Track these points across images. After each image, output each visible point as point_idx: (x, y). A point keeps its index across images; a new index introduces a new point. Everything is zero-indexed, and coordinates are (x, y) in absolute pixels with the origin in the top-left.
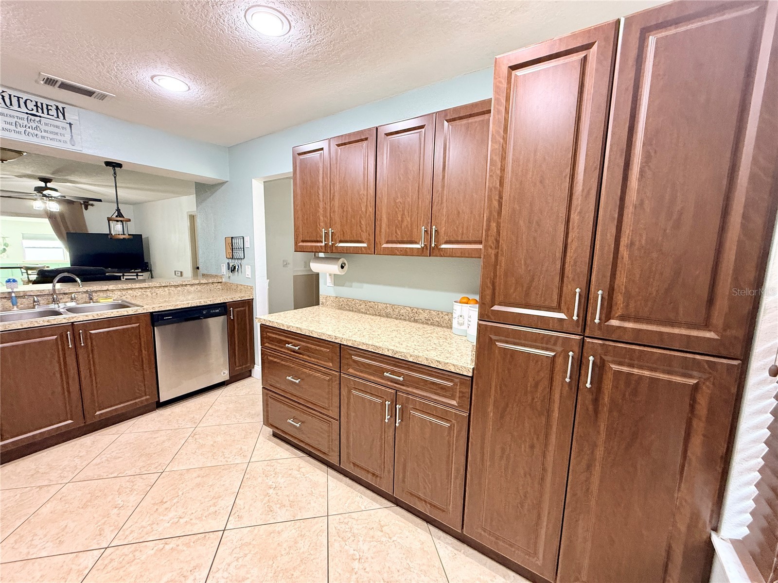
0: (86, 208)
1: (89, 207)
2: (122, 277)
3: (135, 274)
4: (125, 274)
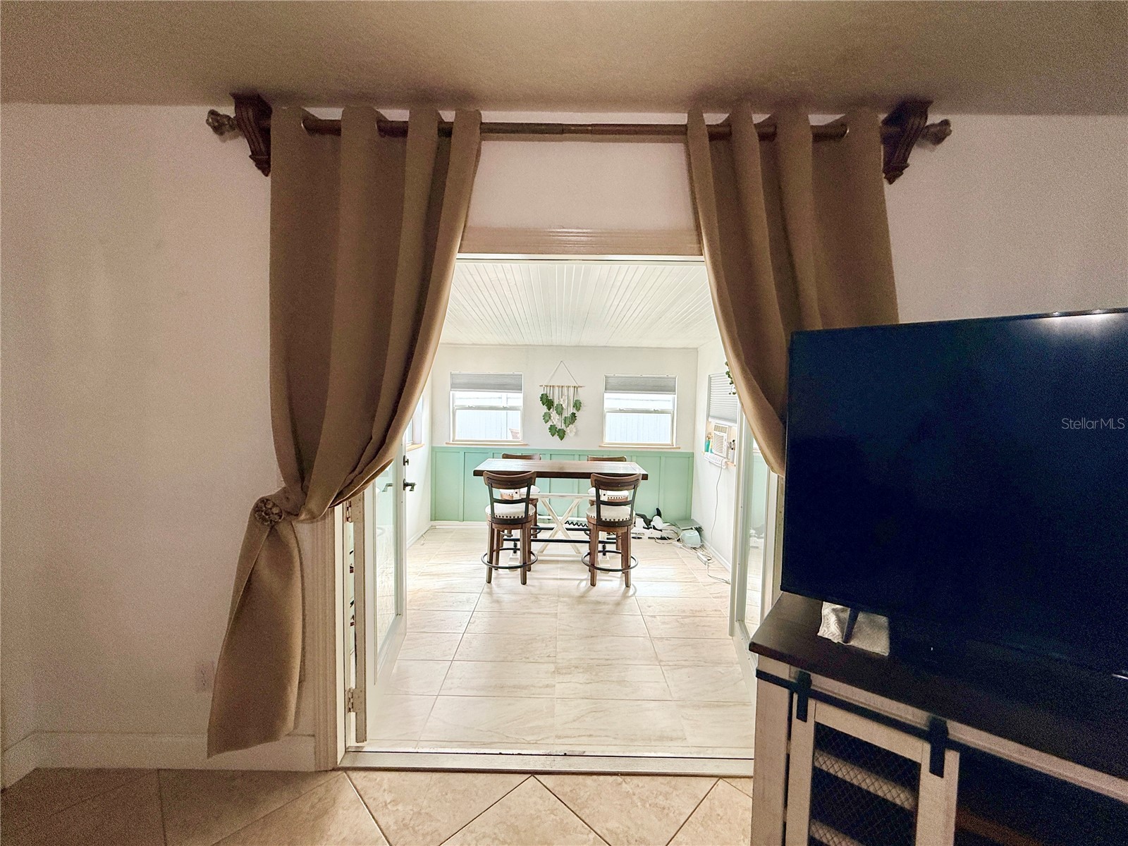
0: (894, 169)
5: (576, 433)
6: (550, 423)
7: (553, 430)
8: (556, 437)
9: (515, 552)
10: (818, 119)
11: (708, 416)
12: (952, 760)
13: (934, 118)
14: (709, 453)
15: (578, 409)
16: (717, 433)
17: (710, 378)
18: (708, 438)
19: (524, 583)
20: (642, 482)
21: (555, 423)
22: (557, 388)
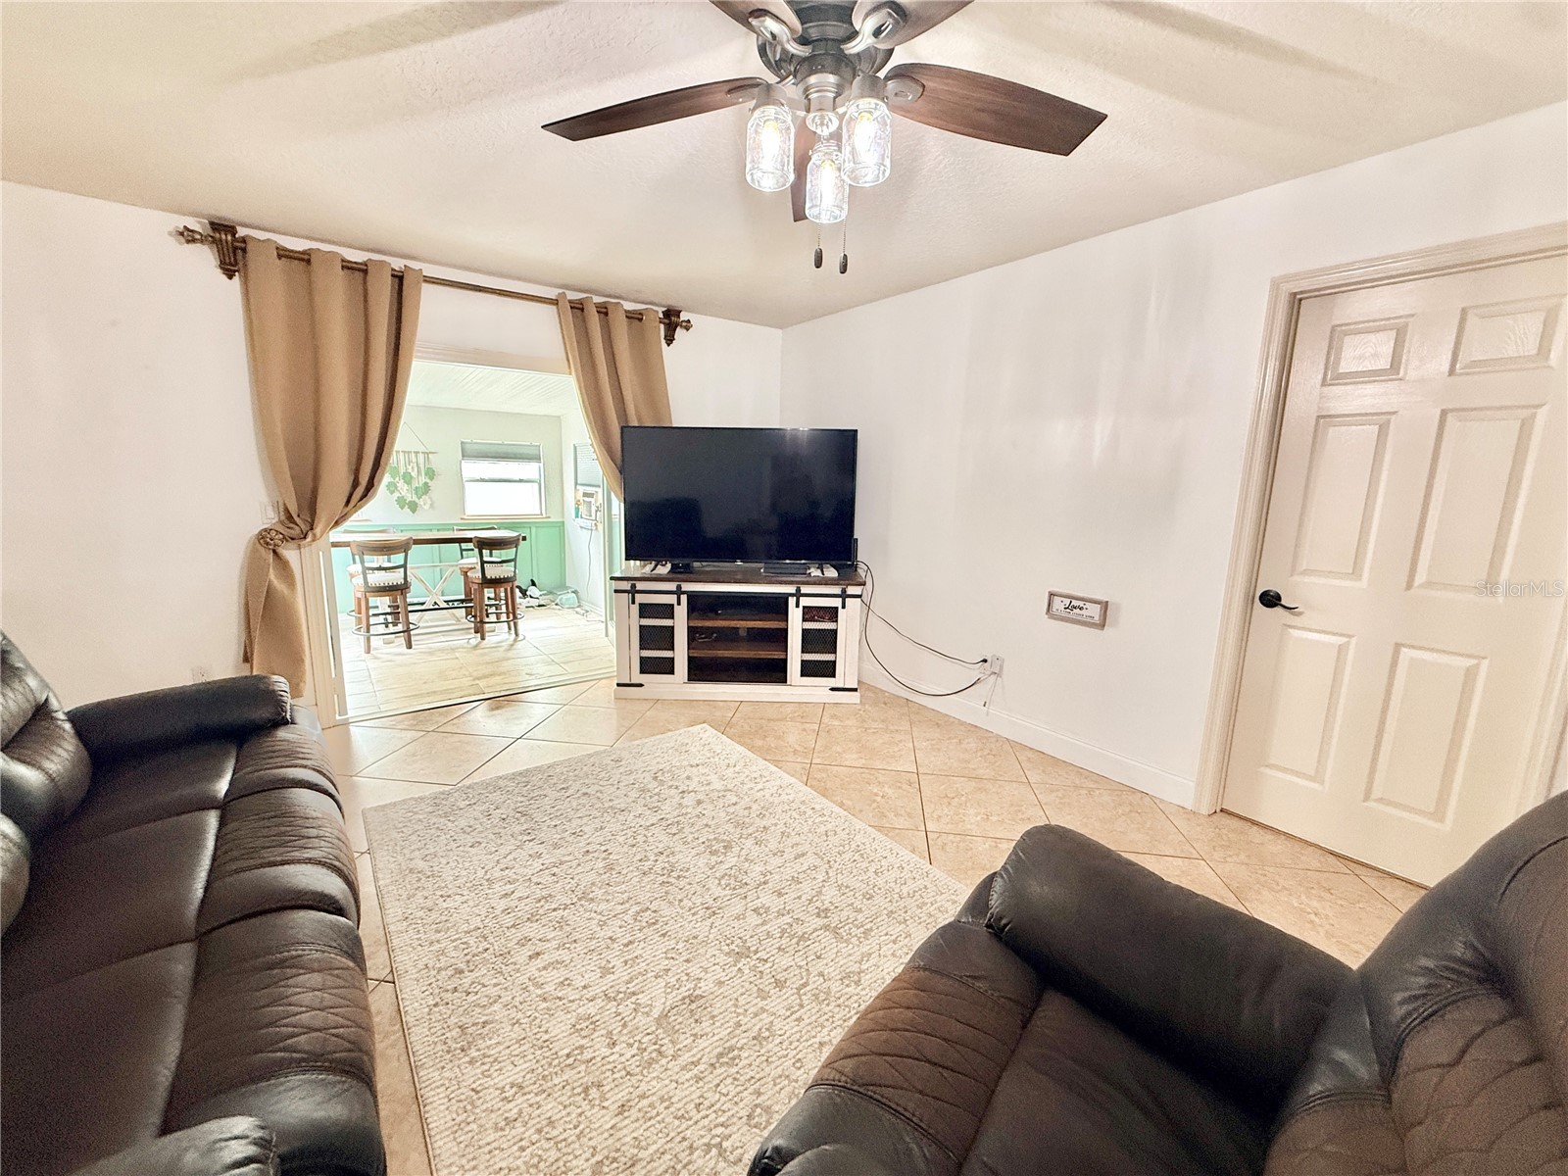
0: (670, 340)
1: (679, 332)
2: (792, 601)
3: (837, 590)
4: (805, 589)
5: (432, 506)
6: (397, 494)
7: (401, 502)
8: (406, 509)
9: (387, 627)
10: (629, 306)
11: (576, 484)
12: (684, 598)
13: (684, 316)
14: (579, 519)
15: (432, 479)
16: (586, 499)
17: (575, 448)
18: (578, 503)
19: (409, 646)
20: (522, 542)
21: (403, 494)
22: (401, 454)
